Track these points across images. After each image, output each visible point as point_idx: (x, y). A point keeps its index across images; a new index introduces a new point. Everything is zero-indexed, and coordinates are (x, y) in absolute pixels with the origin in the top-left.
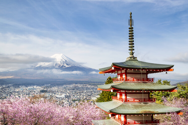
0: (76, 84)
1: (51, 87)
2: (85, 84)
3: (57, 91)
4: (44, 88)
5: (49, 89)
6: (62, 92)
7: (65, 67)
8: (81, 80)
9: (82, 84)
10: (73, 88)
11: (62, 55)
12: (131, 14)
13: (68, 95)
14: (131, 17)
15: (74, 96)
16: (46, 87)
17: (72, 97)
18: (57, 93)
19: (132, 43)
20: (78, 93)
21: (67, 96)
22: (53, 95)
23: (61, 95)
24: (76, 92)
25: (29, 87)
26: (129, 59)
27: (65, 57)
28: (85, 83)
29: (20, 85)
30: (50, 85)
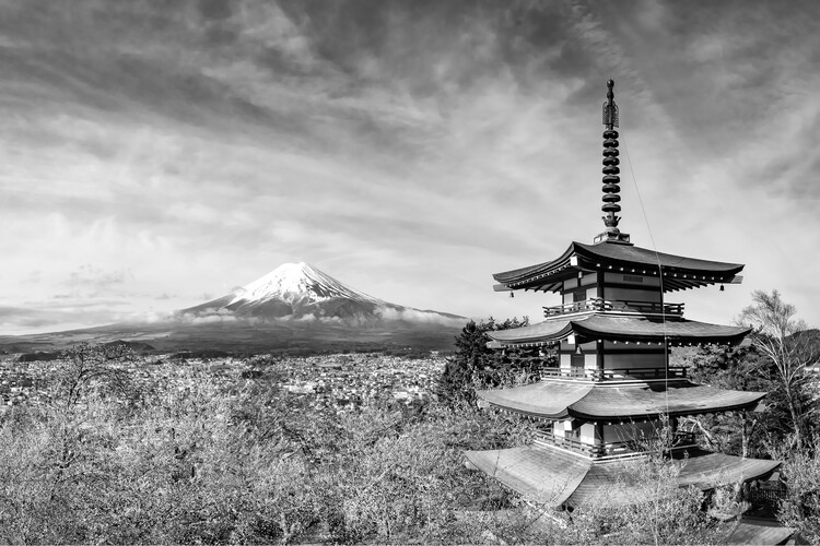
0: (345, 352)
1: (273, 363)
2: (372, 351)
3: (289, 372)
4: (254, 365)
5: (267, 369)
6: (304, 377)
7: (312, 300)
8: (362, 340)
9: (365, 352)
10: (336, 365)
11: (302, 264)
12: (611, 85)
13: (323, 385)
14: (611, 96)
15: (341, 388)
16: (259, 362)
17: (335, 391)
18: (291, 380)
19: (612, 187)
20: (352, 380)
21: (321, 388)
22: (280, 385)
23: (303, 385)
24: (347, 376)
25: (211, 364)
26: (605, 238)
27: (313, 272)
28: (374, 348)
29: (187, 356)
30: (268, 356)
